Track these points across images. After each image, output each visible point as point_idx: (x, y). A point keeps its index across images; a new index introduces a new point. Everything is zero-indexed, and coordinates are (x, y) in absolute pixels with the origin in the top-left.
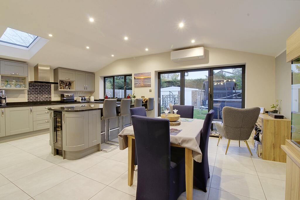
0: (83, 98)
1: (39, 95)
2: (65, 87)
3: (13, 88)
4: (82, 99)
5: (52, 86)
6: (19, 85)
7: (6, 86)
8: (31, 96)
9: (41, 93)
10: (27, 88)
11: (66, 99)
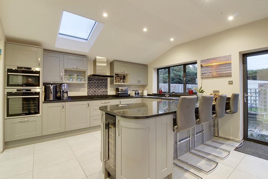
0: (137, 92)
1: (97, 88)
2: (120, 81)
3: (75, 81)
4: (135, 93)
5: (109, 79)
6: (79, 79)
7: (69, 80)
8: (91, 90)
9: (99, 87)
10: (86, 82)
11: (121, 93)
